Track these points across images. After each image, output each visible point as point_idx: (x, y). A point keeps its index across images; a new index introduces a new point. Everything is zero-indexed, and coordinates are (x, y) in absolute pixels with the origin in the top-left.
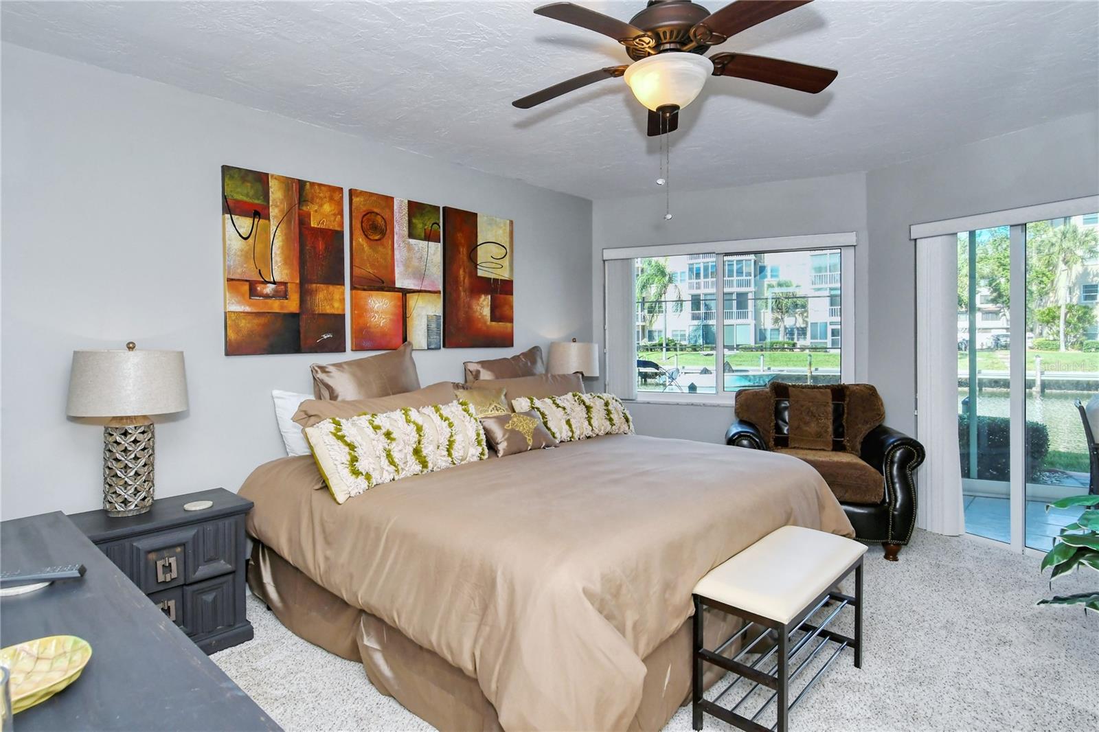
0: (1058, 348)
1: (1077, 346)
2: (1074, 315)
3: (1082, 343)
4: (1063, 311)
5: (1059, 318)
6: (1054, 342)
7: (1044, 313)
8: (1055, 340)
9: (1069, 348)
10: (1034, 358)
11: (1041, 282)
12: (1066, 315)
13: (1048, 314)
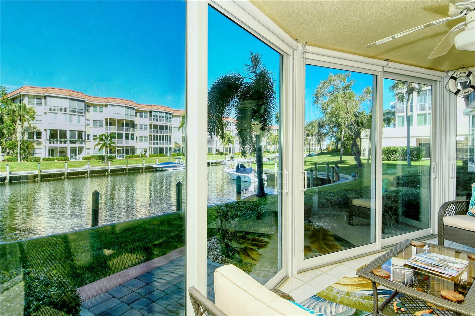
0: (17, 161)
1: (26, 159)
2: (24, 145)
3: (27, 158)
4: (19, 143)
5: (17, 146)
6: (15, 158)
7: (10, 144)
8: (15, 157)
9: (22, 160)
10: (6, 166)
11: (9, 129)
12: (20, 145)
13: (12, 144)
